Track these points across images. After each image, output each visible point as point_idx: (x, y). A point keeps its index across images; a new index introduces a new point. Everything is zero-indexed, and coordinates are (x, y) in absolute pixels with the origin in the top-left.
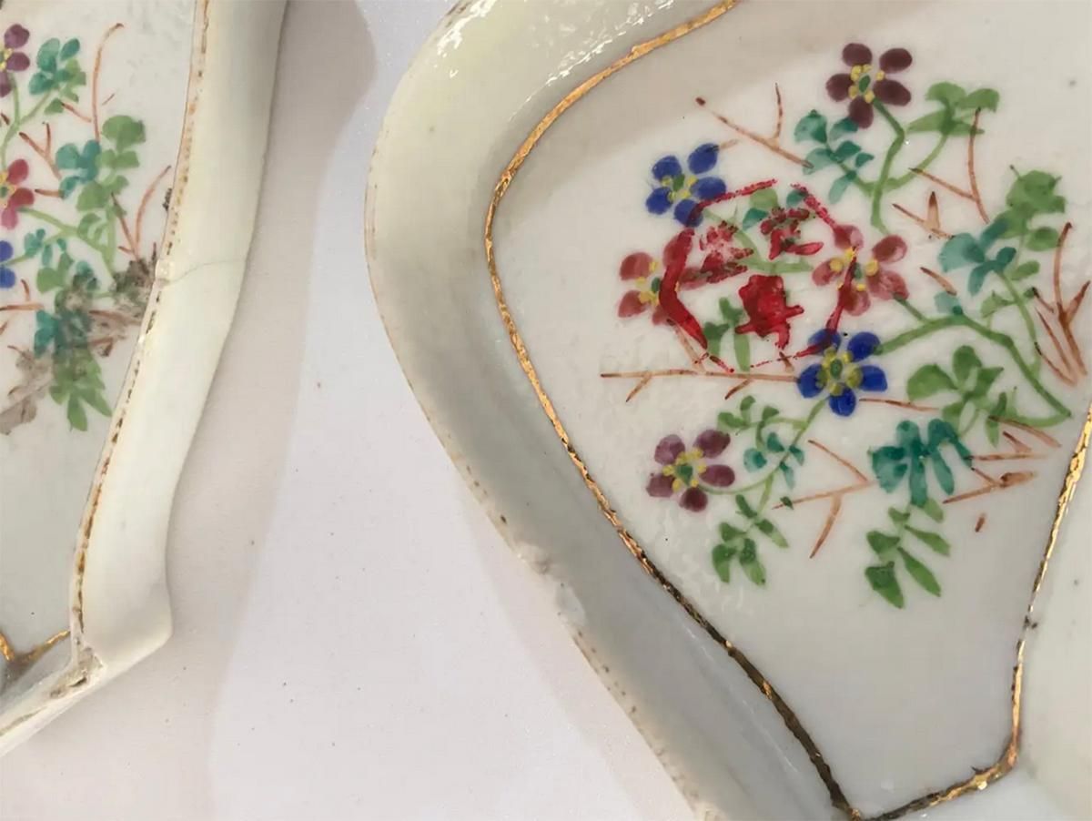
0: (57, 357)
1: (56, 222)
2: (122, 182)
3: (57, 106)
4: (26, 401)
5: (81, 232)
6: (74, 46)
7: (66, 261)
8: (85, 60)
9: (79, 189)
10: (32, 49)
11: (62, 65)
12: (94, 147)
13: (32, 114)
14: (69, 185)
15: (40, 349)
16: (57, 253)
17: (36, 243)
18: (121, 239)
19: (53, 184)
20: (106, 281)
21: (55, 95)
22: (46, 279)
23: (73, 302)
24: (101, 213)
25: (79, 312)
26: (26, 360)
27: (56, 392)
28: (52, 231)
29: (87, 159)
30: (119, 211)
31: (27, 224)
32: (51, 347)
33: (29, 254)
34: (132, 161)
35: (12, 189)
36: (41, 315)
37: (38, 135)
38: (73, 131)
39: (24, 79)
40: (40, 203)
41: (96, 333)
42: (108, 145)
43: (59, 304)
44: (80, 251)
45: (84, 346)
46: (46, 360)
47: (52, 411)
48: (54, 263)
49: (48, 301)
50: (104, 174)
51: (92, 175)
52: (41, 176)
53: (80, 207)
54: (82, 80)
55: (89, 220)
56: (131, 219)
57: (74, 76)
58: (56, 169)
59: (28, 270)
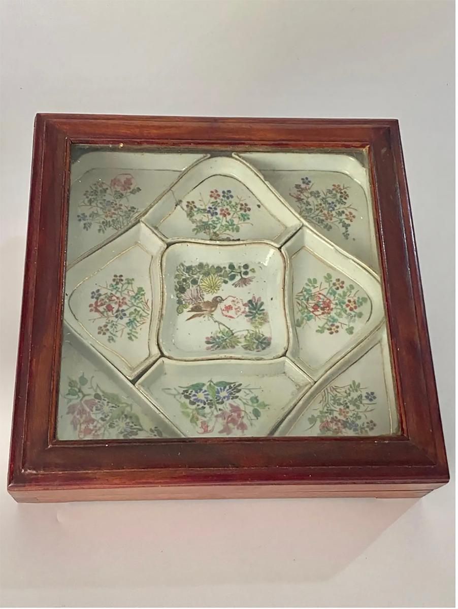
0: (202, 225)
1: (222, 221)
2: (230, 230)
3: (239, 218)
4: (195, 222)
5: (222, 225)
6: (249, 219)
7: (217, 224)
8: (247, 221)
10: (248, 212)
11: (246, 217)
12: (234, 225)
13: (238, 214)
14: (228, 222)
15: (203, 222)
16: (218, 222)
17: (218, 219)
18: (221, 232)
19: (228, 219)
20: (215, 230)
21: (241, 217)
22: (213, 221)
23: (211, 226)
24: (224, 228)
25: (209, 227)
26: (201, 221)
27: (197, 226)
28: (221, 221)
29: (232, 225)
30: (225, 230)
31: (221, 217)
32: (204, 224)
33: (217, 218)
34: (233, 231)
35: (226, 213)
36: (208, 222)
37: (235, 216)
38: (236, 221)
39: (243, 212)
40: (225, 218)
41: (207, 231)
42: (235, 227)
43: (210, 224)
44: (219, 226)
45: (205, 229)
46: (202, 224)
47: (194, 226)
48: (216, 222)
49: (210, 222)
50: (230, 227)
51: (230, 225)
52: (229, 217)
53: (225, 225)
54: (244, 221)
55: (223, 226)
56: (225, 232)
58: (230, 220)
59: (214, 218)
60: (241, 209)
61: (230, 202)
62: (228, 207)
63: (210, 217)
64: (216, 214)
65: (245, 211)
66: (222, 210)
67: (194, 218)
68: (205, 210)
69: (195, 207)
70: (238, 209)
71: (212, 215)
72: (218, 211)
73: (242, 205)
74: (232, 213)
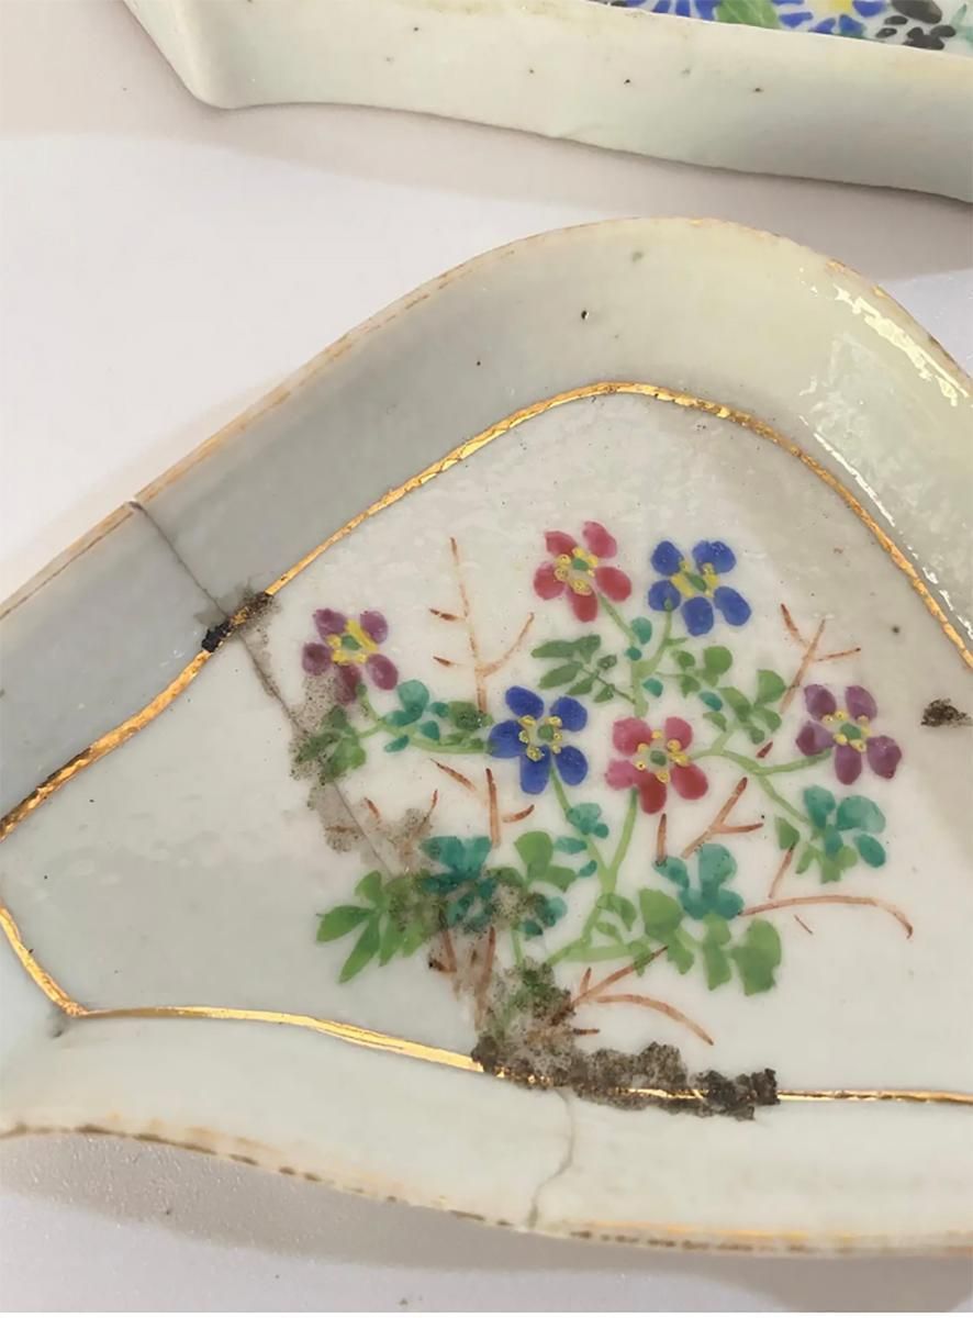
0: (425, 881)
1: (621, 853)
2: (684, 964)
3: (788, 839)
4: (357, 832)
5: (610, 902)
6: (875, 856)
7: (564, 879)
8: (858, 878)
9: (670, 889)
10: (869, 785)
11: (848, 838)
12: (732, 908)
13: (774, 796)
14: (677, 874)
15: (434, 848)
16: (576, 862)
17: (588, 825)
18: (601, 971)
19: (678, 842)
20: (537, 951)
21: (805, 831)
22: (537, 847)
23: (506, 898)
24: (637, 931)
25: (491, 910)
26: (417, 824)
27: (372, 884)
28: (606, 849)
29: (715, 901)
30: (641, 963)
31: (613, 805)
32: (439, 868)
33: (571, 814)
34: (716, 977)
35: (664, 775)
36: (483, 845)
37: (746, 811)
39: (822, 776)
40: (646, 824)
41: (463, 944)
42: (738, 929)
43: (505, 876)
44: (580, 900)
45: (442, 925)
46: (420, 860)
47: (342, 878)
48: (562, 860)
49: (504, 856)
50: (694, 930)
51: (695, 910)
52: (687, 820)
53: (645, 895)
54: (830, 875)
55: (626, 912)
56: (631, 984)
57: (833, 862)
58: (698, 846)
59: (548, 814)
60: (810, 743)
61: (719, 661)
62: (689, 709)
63: (511, 798)
64: (574, 765)
65: (848, 773)
66: (631, 736)
67: (354, 786)
68: (468, 716)
69: (387, 674)
70: (784, 744)
71: (533, 777)
72: (596, 741)
73: (821, 702)
74: (721, 777)
